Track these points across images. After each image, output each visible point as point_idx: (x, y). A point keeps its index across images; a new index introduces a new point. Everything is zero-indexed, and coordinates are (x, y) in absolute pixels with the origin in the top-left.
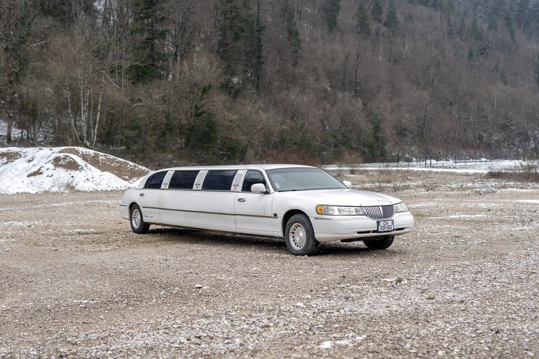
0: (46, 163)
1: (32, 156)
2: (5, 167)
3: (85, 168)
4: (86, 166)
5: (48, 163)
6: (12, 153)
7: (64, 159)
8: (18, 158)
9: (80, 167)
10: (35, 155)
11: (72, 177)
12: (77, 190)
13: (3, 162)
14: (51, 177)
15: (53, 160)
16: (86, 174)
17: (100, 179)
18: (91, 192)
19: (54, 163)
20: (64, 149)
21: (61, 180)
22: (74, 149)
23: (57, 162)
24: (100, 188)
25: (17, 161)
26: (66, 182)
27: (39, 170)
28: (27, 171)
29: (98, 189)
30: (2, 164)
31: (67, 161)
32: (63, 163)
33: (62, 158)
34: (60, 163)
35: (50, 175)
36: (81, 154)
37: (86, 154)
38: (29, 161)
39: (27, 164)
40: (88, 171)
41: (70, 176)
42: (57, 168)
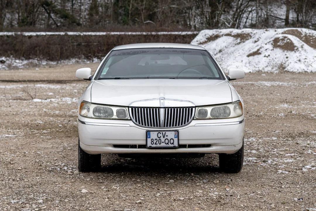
0: (266, 44)
1: (258, 37)
2: (237, 47)
3: (300, 49)
4: (302, 47)
5: (267, 44)
6: (245, 34)
7: (283, 40)
8: (248, 39)
9: (296, 48)
10: (260, 37)
11: (287, 58)
12: (286, 71)
13: (236, 43)
14: (267, 57)
15: (273, 41)
16: (300, 54)
17: (313, 60)
18: (299, 73)
19: (273, 44)
20: (287, 31)
21: (276, 60)
22: (297, 30)
23: (276, 43)
24: (309, 69)
25: (247, 42)
26: (280, 62)
27: (258, 50)
28: (250, 50)
29: (308, 71)
30: (236, 44)
31: (285, 42)
32: (281, 44)
33: (281, 39)
34: (278, 44)
35: (267, 55)
36: (304, 35)
37: (309, 36)
38: (256, 42)
39: (253, 44)
40: (303, 52)
41: (285, 56)
42: (275, 49)
